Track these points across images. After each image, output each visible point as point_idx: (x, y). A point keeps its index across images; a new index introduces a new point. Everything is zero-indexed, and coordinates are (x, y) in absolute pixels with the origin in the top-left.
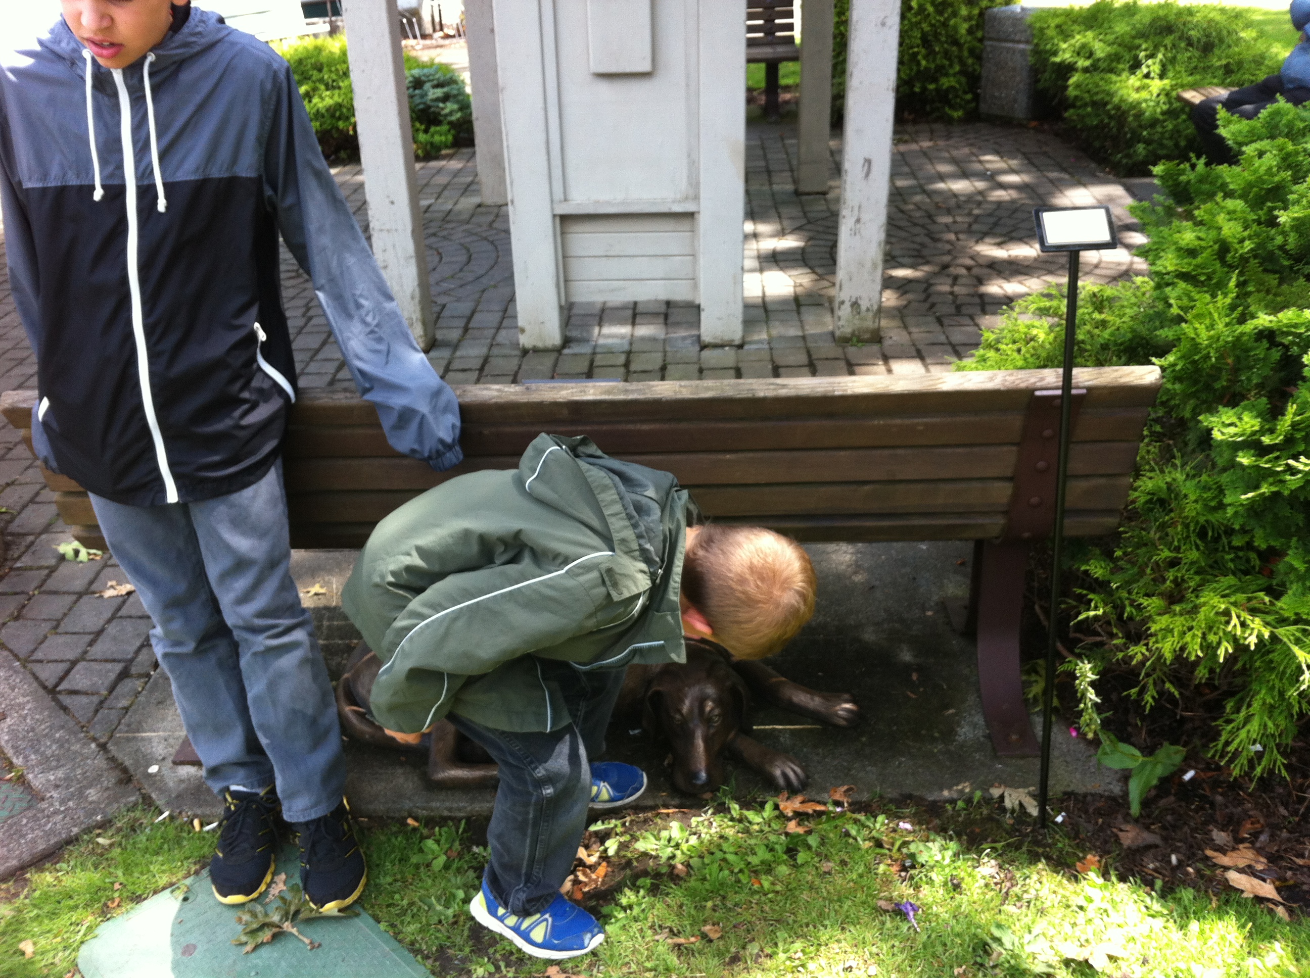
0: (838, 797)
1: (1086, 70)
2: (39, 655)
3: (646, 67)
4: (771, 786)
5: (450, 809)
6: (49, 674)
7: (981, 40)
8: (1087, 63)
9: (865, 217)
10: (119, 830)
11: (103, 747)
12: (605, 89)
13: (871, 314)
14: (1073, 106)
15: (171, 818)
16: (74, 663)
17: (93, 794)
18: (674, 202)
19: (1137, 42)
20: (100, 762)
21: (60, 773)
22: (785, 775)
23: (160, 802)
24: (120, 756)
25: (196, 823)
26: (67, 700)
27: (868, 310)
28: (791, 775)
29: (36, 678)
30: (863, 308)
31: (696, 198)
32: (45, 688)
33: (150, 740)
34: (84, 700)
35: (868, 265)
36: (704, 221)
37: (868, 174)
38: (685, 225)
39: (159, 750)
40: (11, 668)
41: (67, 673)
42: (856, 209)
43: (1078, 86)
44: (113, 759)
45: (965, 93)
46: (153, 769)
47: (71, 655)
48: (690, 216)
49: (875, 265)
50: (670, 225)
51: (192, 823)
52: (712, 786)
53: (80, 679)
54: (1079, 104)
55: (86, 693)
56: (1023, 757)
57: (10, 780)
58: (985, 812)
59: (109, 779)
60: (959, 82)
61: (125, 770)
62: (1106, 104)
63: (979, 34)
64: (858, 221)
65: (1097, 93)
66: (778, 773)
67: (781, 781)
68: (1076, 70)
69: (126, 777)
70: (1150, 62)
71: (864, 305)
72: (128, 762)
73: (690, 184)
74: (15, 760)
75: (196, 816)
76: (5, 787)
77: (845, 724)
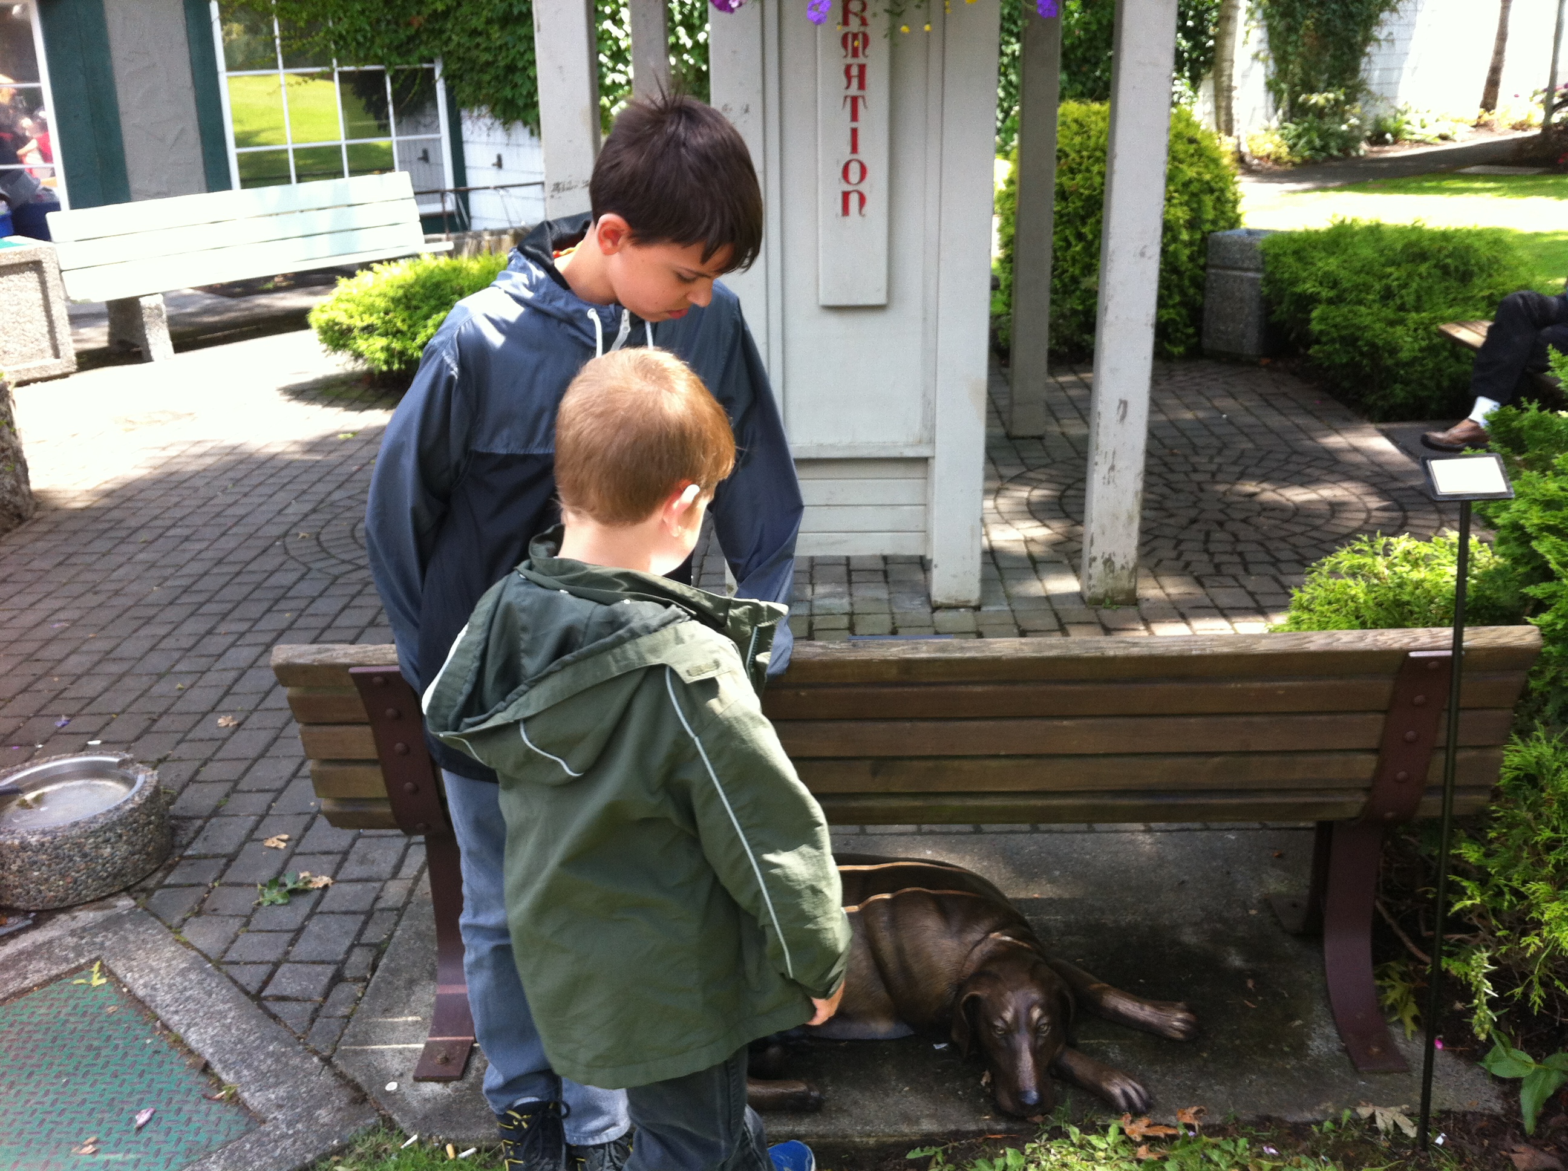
0: (1188, 1119)
1: (1330, 301)
2: (232, 955)
3: (880, 299)
4: (1110, 1106)
6: (251, 977)
7: (1204, 268)
8: (1332, 294)
9: (1119, 465)
10: (361, 1156)
11: (327, 1061)
12: (834, 321)
13: (1126, 573)
14: (1318, 342)
15: (420, 1142)
16: (276, 965)
17: (324, 1115)
18: (906, 445)
19: (1389, 270)
20: (326, 1078)
21: (282, 1091)
22: (1125, 1094)
23: (405, 1126)
24: (350, 1072)
25: (449, 1149)
26: (275, 1008)
27: (1123, 568)
28: (1133, 1094)
29: (235, 982)
30: (1118, 566)
31: (932, 442)
32: (247, 993)
33: (382, 1053)
34: (296, 1007)
35: (1124, 517)
36: (939, 467)
37: (1123, 417)
38: (917, 471)
39: (395, 1065)
40: (203, 970)
41: (271, 976)
42: (1110, 456)
43: (1323, 319)
44: (340, 1075)
45: (1186, 326)
46: (392, 1086)
47: (272, 956)
48: (924, 461)
49: (1130, 518)
50: (900, 470)
51: (444, 1148)
52: (1044, 1106)
53: (286, 982)
54: (1324, 339)
55: (297, 1000)
56: (1387, 1073)
57: (221, 1099)
58: (1356, 1134)
59: (341, 1098)
60: (1179, 314)
61: (357, 1088)
62: (1357, 339)
63: (1202, 261)
64: (1112, 468)
65: (1346, 327)
66: (1116, 1091)
67: (1123, 1102)
68: (1319, 302)
69: (359, 1097)
70: (1404, 292)
71: (1119, 562)
72: (360, 1079)
73: (925, 426)
74: (224, 1077)
75: (449, 1141)
76: (215, 1107)
77: (1180, 1036)
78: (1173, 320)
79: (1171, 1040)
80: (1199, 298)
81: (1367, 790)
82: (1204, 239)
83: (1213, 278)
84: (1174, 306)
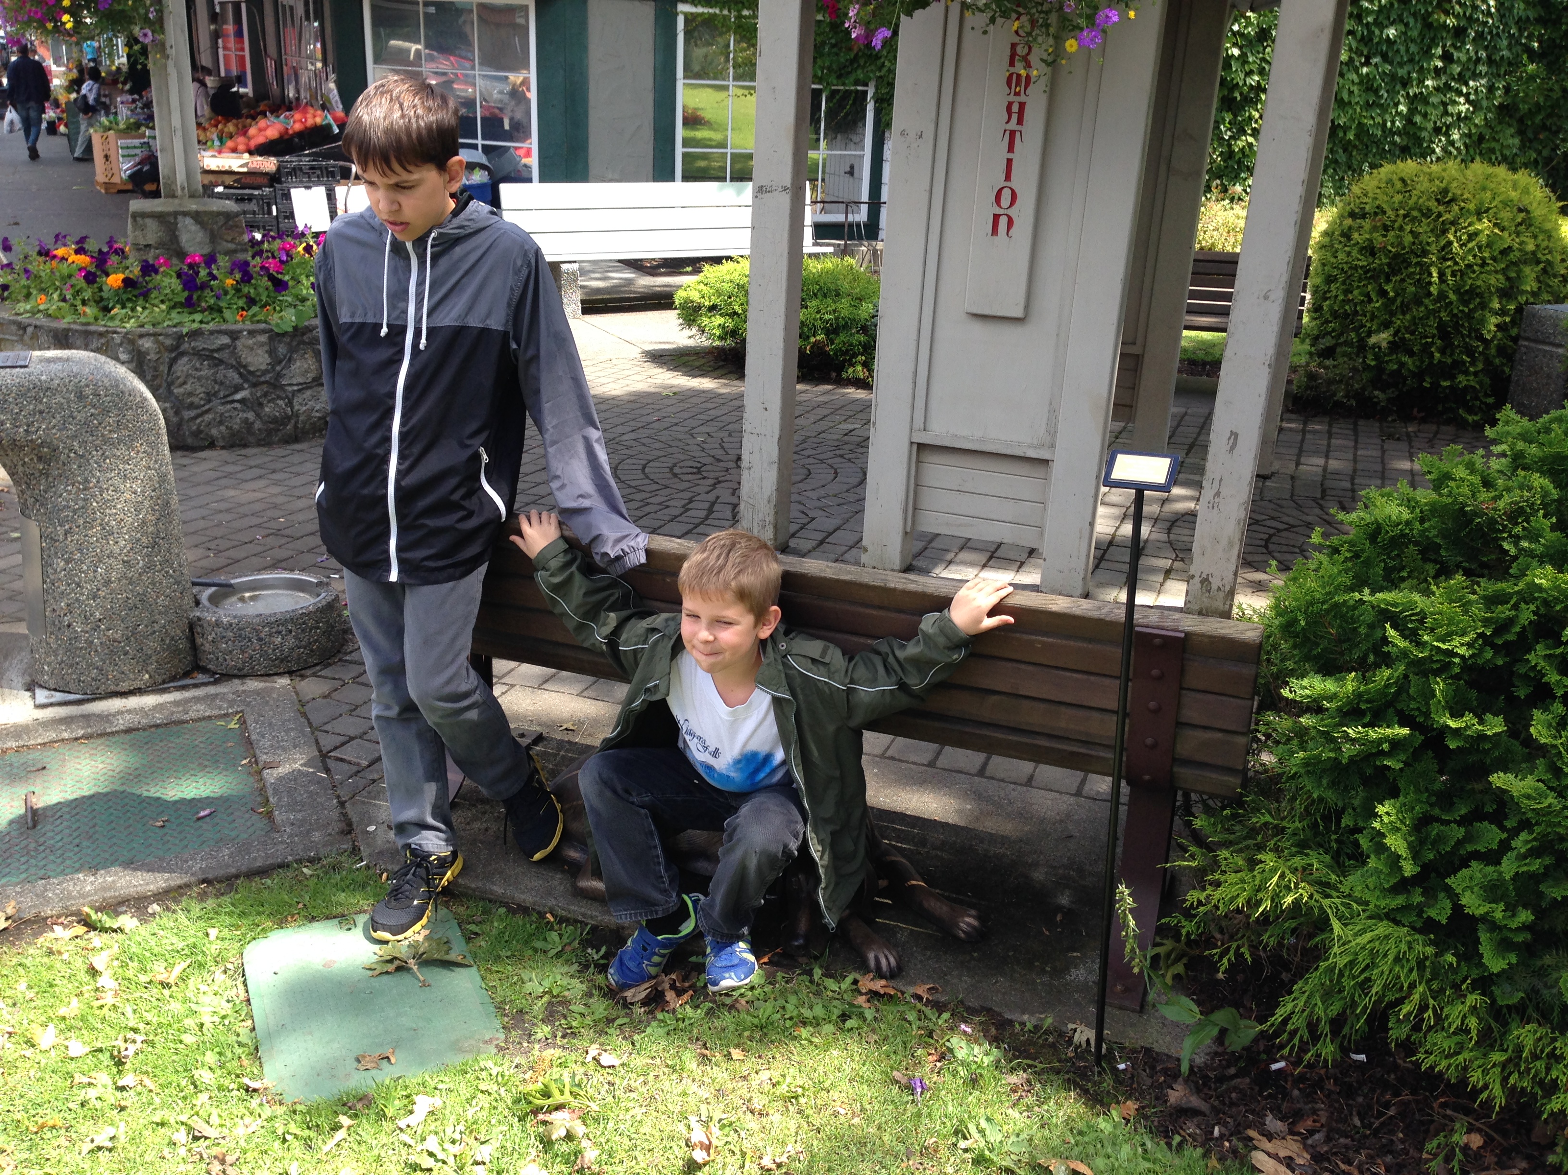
0: (920, 992)
2: (327, 727)
3: (1018, 313)
5: (584, 915)
6: (327, 742)
9: (1224, 492)
10: (324, 866)
11: (342, 804)
12: (978, 329)
13: (1221, 595)
15: (368, 867)
16: (351, 739)
17: (316, 836)
18: (1029, 447)
20: (335, 814)
21: (299, 816)
22: (878, 960)
23: (364, 854)
25: (385, 875)
26: (331, 764)
27: (1219, 589)
28: (884, 962)
29: (317, 742)
30: (1214, 587)
31: (1052, 446)
32: (320, 751)
33: (380, 806)
34: (345, 766)
35: (1224, 542)
36: (1057, 468)
37: (1232, 449)
38: (1039, 471)
39: (383, 816)
40: (302, 731)
41: (343, 744)
42: (1216, 483)
44: (345, 815)
46: (372, 828)
47: (352, 732)
48: (1045, 462)
49: (1231, 544)
50: (1025, 469)
51: (381, 876)
52: (808, 951)
53: (350, 750)
56: (1121, 1008)
57: (261, 813)
58: (1051, 1040)
59: (336, 827)
61: (350, 824)
64: (1218, 494)
66: (871, 956)
67: (872, 963)
69: (348, 829)
71: (1215, 583)
72: (355, 819)
73: (1048, 431)
74: (271, 799)
75: (386, 870)
76: (255, 817)
78: (1473, 387)
79: (956, 938)
80: (1507, 370)
82: (1519, 310)
83: (1523, 350)
84: (1476, 374)
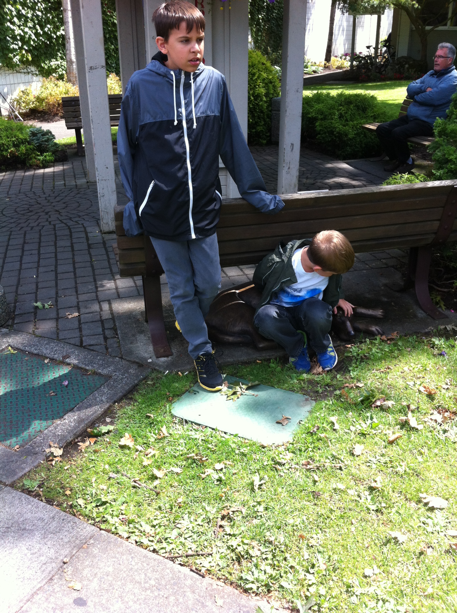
0: (395, 335)
1: (322, 119)
2: (62, 337)
6: (74, 341)
7: (271, 111)
8: (322, 117)
9: (291, 166)
10: (153, 379)
11: (121, 358)
14: (319, 134)
15: (170, 373)
16: (81, 337)
17: (132, 371)
19: (340, 107)
20: (125, 362)
21: (112, 368)
22: (377, 330)
23: (161, 369)
24: (132, 359)
25: (180, 373)
26: (91, 348)
28: (379, 330)
29: (70, 344)
32: (77, 346)
33: (139, 353)
34: (98, 347)
37: (292, 150)
39: (147, 355)
40: (54, 342)
41: (81, 340)
42: (288, 164)
43: (321, 125)
44: (129, 361)
45: (267, 133)
46: (150, 360)
47: (76, 335)
51: (178, 373)
52: (354, 337)
53: (89, 341)
54: (321, 133)
55: (96, 345)
56: (443, 318)
57: (90, 374)
59: (134, 366)
60: (263, 128)
61: (138, 363)
62: (334, 132)
63: (270, 108)
64: (289, 168)
65: (329, 128)
66: (374, 329)
67: (376, 332)
68: (317, 120)
69: (140, 365)
70: (346, 115)
72: (137, 360)
74: (87, 368)
75: (178, 371)
76: (89, 377)
77: (381, 317)
78: (262, 131)
80: (270, 122)
81: (435, 233)
82: (271, 100)
83: (274, 115)
84: (262, 126)
